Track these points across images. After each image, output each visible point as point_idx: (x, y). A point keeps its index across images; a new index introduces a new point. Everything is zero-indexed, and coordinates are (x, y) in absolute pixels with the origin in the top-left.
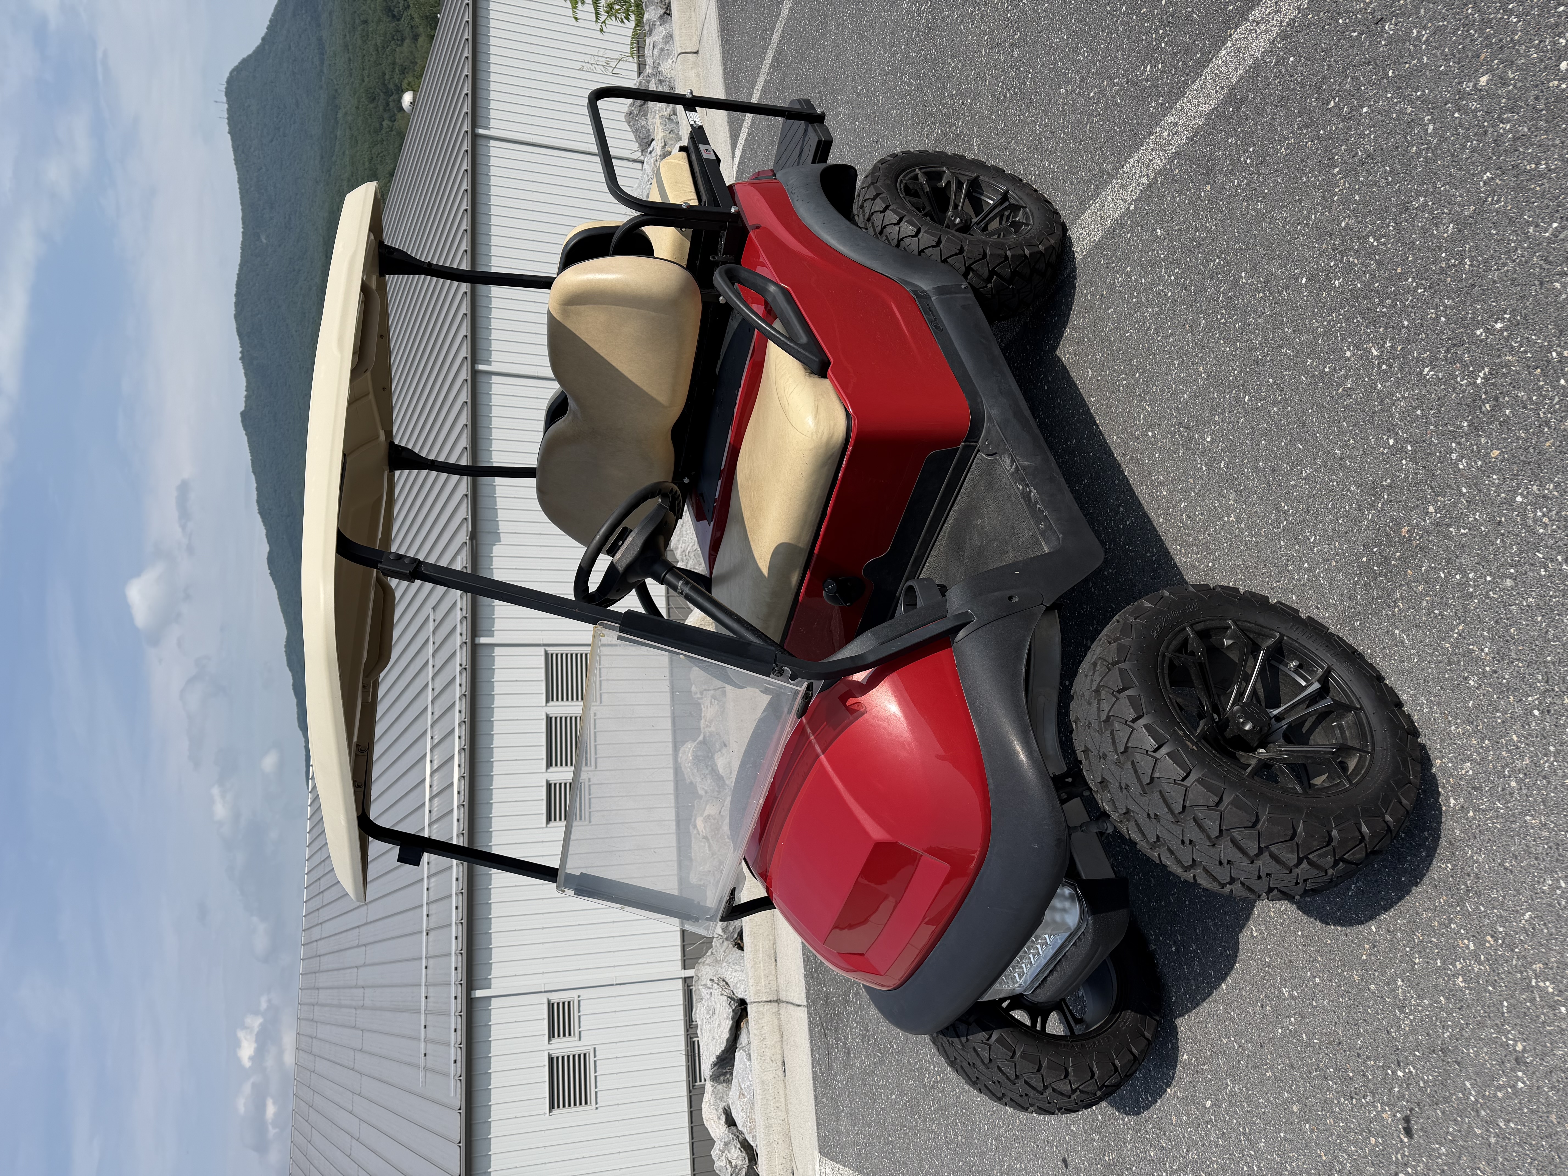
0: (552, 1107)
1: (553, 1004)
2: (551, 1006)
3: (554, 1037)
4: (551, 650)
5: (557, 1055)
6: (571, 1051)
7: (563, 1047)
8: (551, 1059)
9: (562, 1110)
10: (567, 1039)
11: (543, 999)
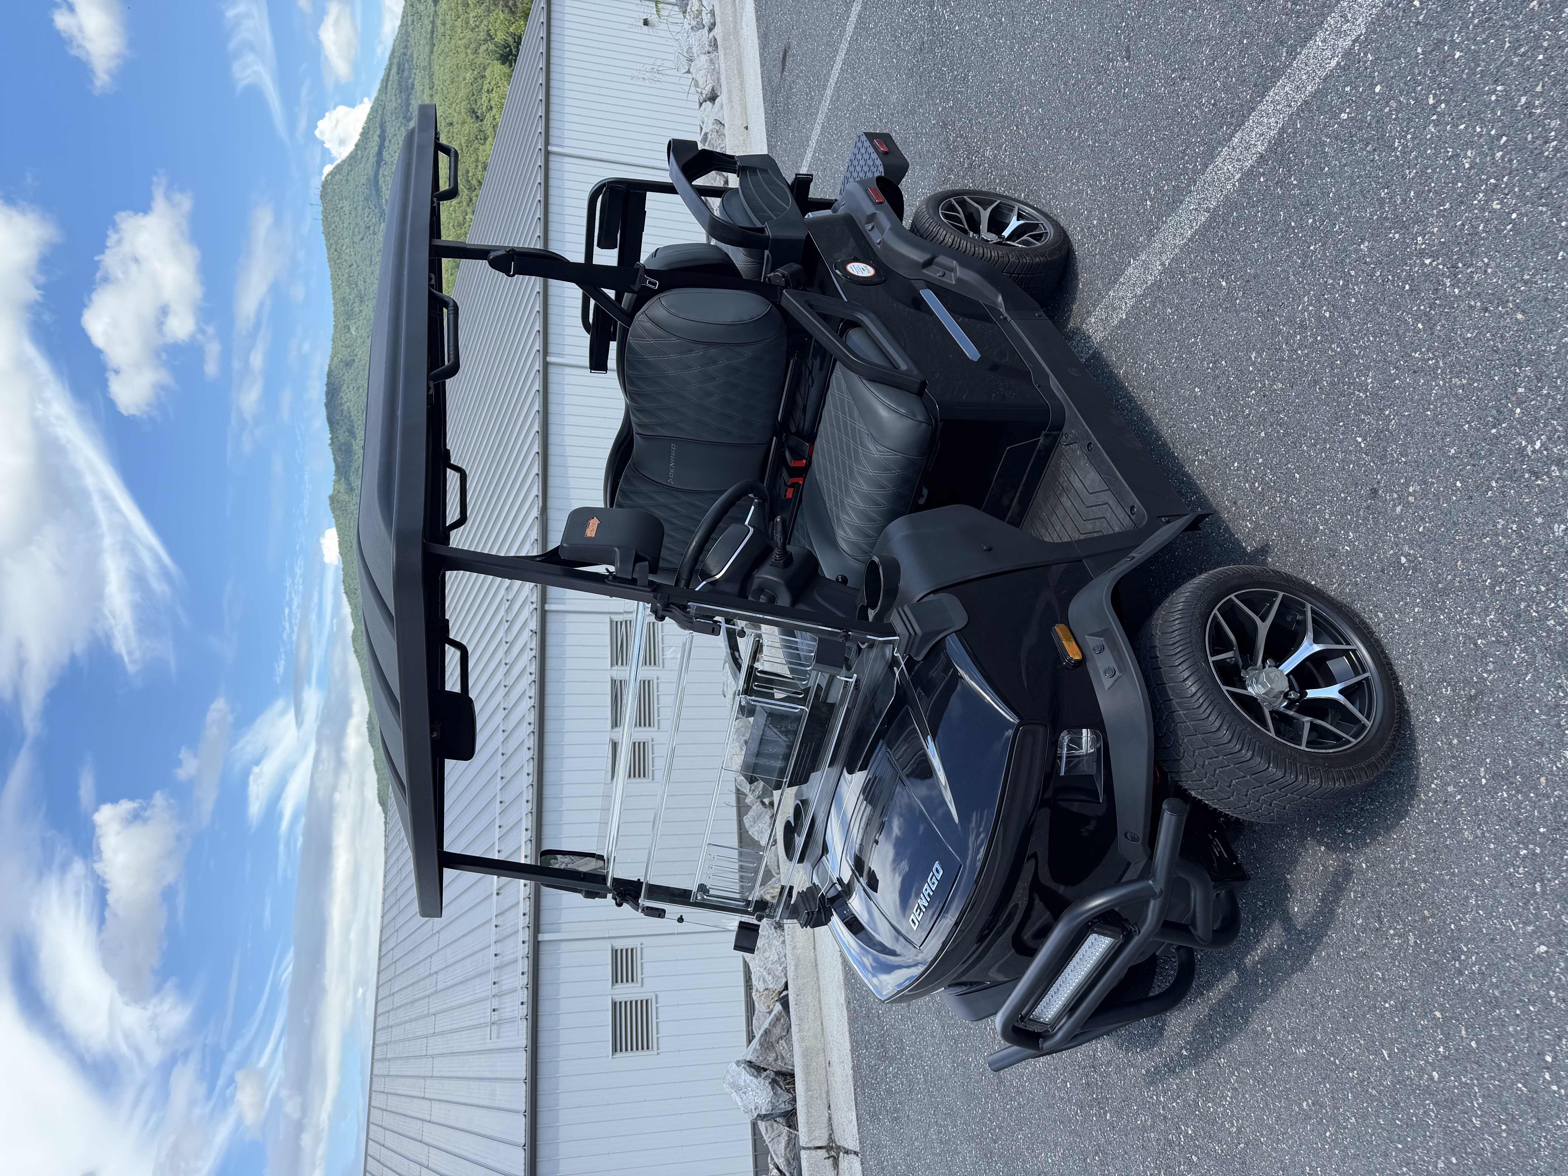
0: (615, 1050)
1: (616, 951)
2: (615, 952)
3: (617, 982)
4: (616, 618)
5: (620, 1000)
6: (634, 998)
7: (626, 992)
8: (614, 1004)
9: (624, 1054)
10: (630, 984)
11: (607, 946)
